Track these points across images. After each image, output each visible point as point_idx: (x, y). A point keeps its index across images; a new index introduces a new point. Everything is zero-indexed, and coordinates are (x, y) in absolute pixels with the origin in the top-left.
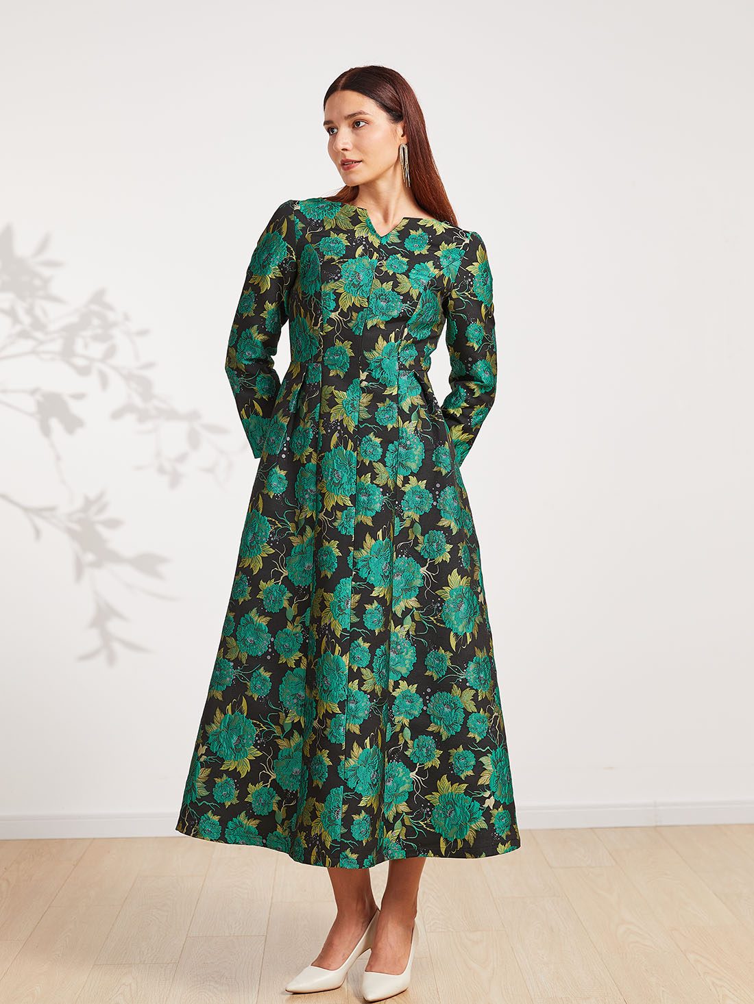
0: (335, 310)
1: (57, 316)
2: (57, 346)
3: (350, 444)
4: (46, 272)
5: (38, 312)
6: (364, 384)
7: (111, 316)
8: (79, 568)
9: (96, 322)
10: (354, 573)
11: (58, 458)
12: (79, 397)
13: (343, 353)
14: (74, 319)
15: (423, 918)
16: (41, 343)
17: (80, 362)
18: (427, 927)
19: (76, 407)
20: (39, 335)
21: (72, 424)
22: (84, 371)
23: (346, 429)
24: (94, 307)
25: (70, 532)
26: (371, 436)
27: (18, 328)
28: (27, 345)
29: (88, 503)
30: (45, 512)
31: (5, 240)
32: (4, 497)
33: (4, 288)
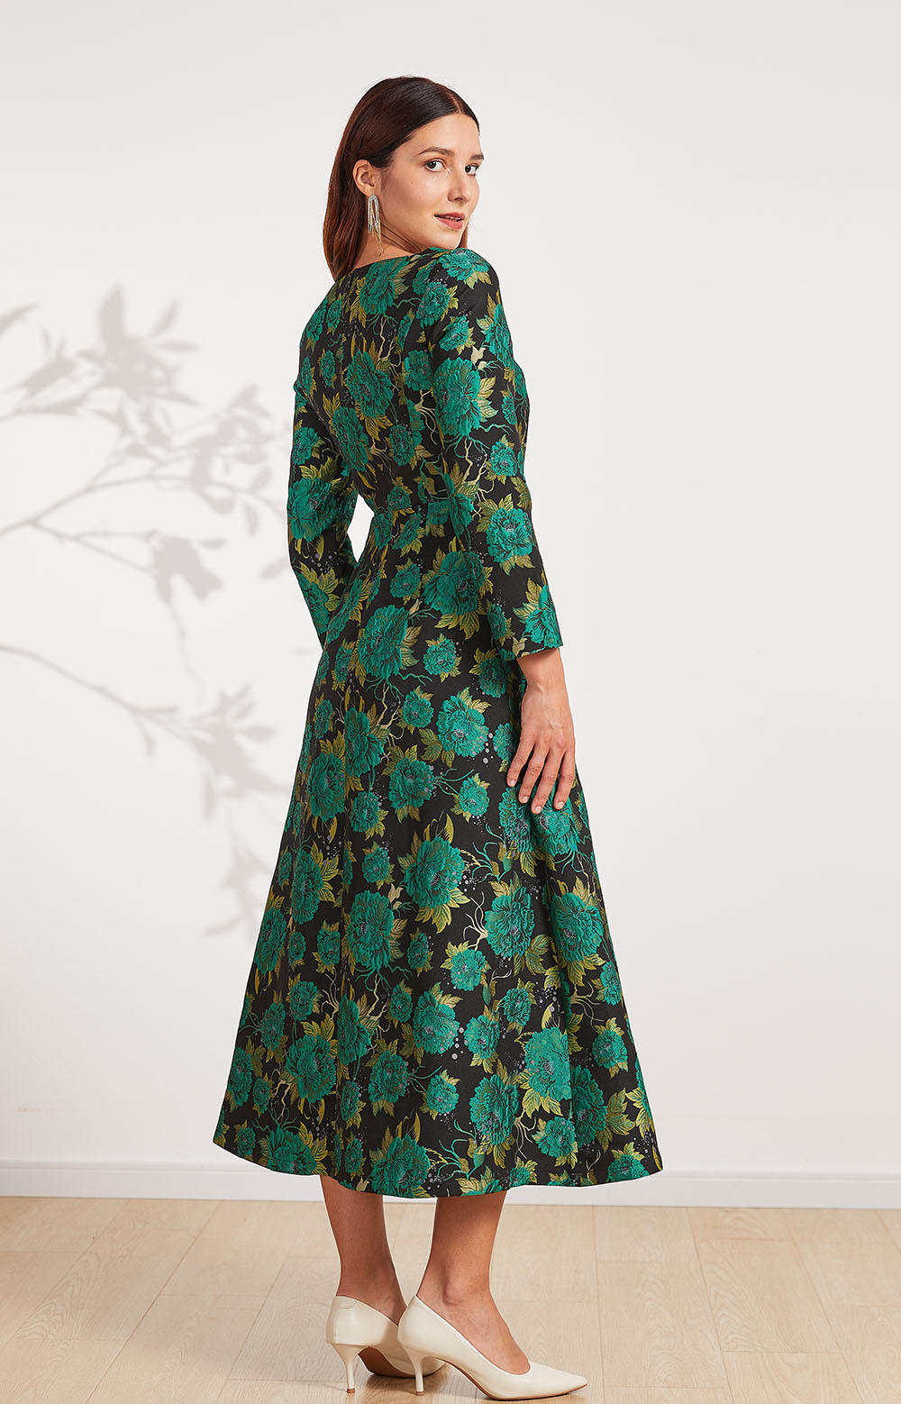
1: (185, 424)
2: (184, 468)
4: (171, 358)
5: (158, 418)
8: (210, 799)
9: (242, 433)
11: (183, 634)
12: (215, 544)
14: (211, 429)
15: (717, 1331)
16: (161, 463)
17: (218, 493)
18: (722, 1345)
19: (210, 560)
20: (159, 452)
21: (205, 584)
22: (223, 507)
24: (241, 412)
25: (199, 745)
27: (128, 440)
28: (140, 466)
29: (225, 702)
30: (162, 714)
31: (112, 311)
32: (101, 690)
33: (108, 382)
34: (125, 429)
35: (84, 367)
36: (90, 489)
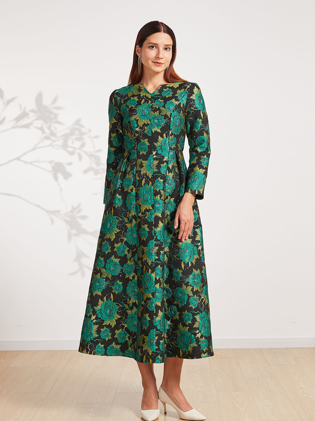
0: (137, 127)
1: (61, 130)
2: (61, 143)
3: (150, 183)
4: (56, 111)
5: (53, 128)
6: (155, 156)
7: (83, 130)
8: (70, 236)
9: (77, 132)
10: (155, 238)
11: (61, 190)
12: (70, 164)
13: (145, 144)
14: (68, 131)
15: (215, 386)
16: (54, 141)
17: (70, 149)
18: (217, 389)
19: (68, 169)
20: (53, 138)
21: (67, 175)
22: (72, 153)
23: (148, 177)
24: (76, 126)
25: (66, 221)
26: (159, 179)
27: (44, 135)
28: (48, 142)
29: (74, 209)
30: (56, 212)
31: (39, 98)
32: (38, 206)
33: (38, 118)
34: (44, 132)
35: (31, 114)
36: (34, 149)
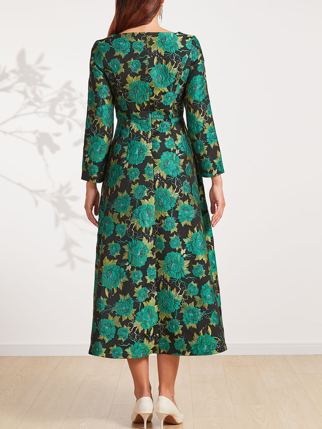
1: (47, 94)
2: (47, 109)
4: (42, 72)
5: (38, 92)
7: (74, 94)
8: (57, 221)
9: (66, 97)
11: (47, 165)
12: (58, 135)
14: (55, 96)
15: (231, 398)
16: (39, 108)
17: (58, 117)
18: (233, 402)
19: (56, 140)
20: (38, 104)
22: (60, 122)
24: (66, 90)
25: (53, 203)
27: (27, 100)
28: (32, 109)
29: (62, 188)
30: (41, 192)
31: (21, 56)
32: (20, 185)
33: (20, 80)
34: (26, 96)
35: (12, 75)
36: (15, 117)
